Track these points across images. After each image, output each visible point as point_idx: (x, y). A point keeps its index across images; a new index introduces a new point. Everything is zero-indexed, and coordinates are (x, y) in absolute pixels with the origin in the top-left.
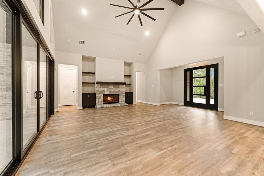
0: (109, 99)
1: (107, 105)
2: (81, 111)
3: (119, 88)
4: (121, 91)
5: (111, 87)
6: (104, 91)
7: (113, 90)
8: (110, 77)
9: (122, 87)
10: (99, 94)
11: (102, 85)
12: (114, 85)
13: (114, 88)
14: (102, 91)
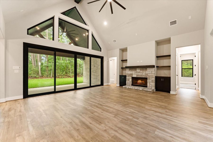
0: (139, 82)
1: (136, 88)
2: (119, 88)
3: (147, 72)
4: (150, 75)
5: (138, 70)
6: (132, 74)
7: (140, 74)
8: (138, 62)
9: (150, 70)
10: (128, 76)
11: (130, 69)
12: (141, 69)
13: (141, 72)
14: (130, 74)
